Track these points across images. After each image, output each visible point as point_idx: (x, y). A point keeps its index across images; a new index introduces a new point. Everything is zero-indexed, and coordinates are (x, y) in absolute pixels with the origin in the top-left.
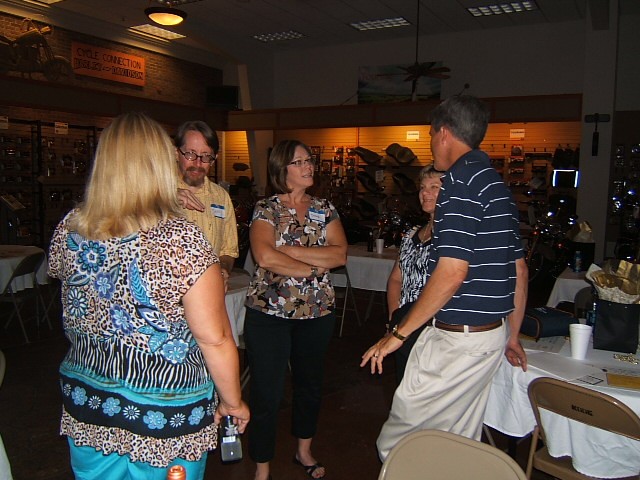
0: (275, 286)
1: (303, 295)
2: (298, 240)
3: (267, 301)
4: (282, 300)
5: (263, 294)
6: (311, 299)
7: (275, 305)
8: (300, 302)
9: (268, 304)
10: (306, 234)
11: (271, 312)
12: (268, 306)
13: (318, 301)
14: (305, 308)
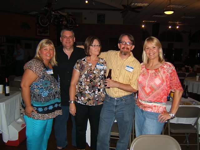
0: (81, 93)
1: (91, 97)
2: (91, 76)
3: (78, 97)
4: (83, 98)
5: (77, 95)
6: (94, 98)
7: (80, 99)
8: (89, 100)
9: (78, 99)
10: (94, 74)
11: (79, 102)
12: (78, 100)
13: (97, 99)
14: (91, 102)
